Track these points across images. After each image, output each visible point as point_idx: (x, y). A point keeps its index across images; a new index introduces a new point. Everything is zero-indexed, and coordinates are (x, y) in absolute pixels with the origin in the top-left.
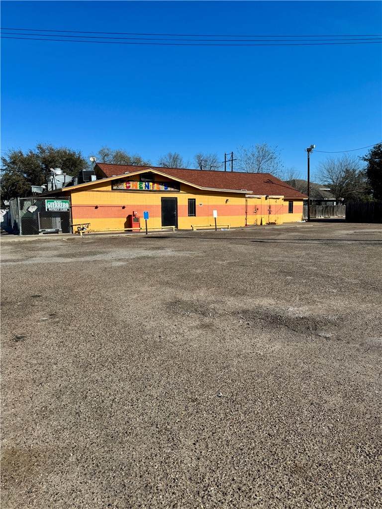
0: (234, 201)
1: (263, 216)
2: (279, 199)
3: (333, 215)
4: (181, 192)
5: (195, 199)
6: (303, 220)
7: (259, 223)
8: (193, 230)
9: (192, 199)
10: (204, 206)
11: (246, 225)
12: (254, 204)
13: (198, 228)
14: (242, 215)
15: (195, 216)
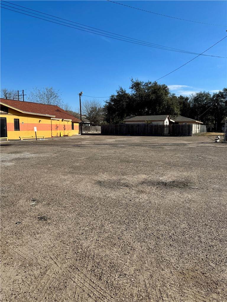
0: (44, 121)
1: (61, 131)
2: (69, 121)
3: (89, 132)
4: (9, 114)
5: (19, 119)
6: (79, 134)
7: (59, 135)
8: (20, 140)
9: (17, 119)
10: (25, 124)
11: (52, 137)
12: (56, 124)
13: (24, 138)
14: (49, 130)
15: (19, 130)
